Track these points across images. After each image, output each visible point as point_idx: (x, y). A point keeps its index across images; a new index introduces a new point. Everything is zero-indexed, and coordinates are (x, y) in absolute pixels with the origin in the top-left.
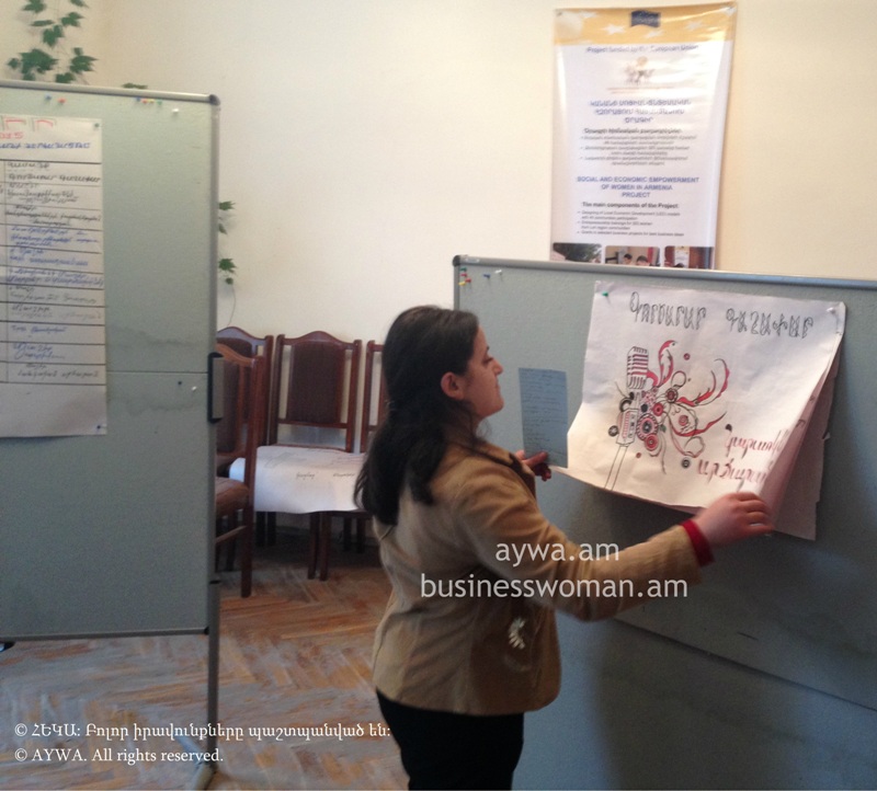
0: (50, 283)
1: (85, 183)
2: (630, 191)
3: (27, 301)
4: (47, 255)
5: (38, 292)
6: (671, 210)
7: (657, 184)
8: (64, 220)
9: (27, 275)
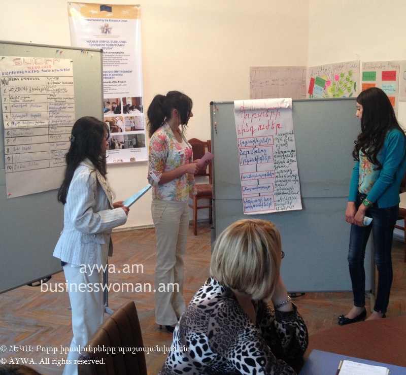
0: (61, 126)
1: (69, 84)
3: (55, 133)
4: (60, 114)
5: (58, 129)
6: (123, 84)
7: (117, 74)
8: (64, 100)
9: (54, 123)
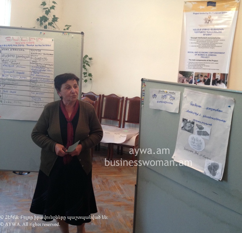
0: (41, 82)
1: (49, 55)
2: (203, 56)
3: (35, 86)
4: (40, 74)
5: (38, 84)
6: (216, 62)
7: (212, 54)
8: (44, 65)
9: (35, 79)
